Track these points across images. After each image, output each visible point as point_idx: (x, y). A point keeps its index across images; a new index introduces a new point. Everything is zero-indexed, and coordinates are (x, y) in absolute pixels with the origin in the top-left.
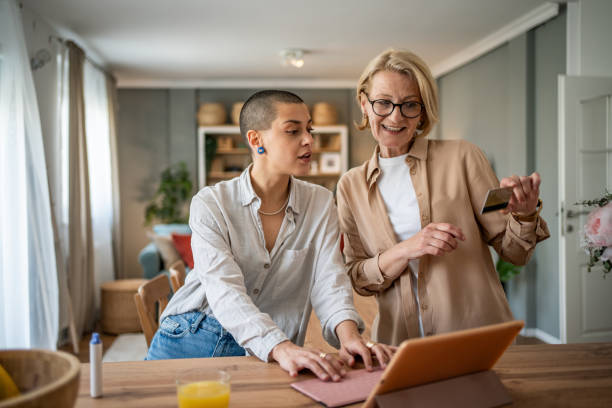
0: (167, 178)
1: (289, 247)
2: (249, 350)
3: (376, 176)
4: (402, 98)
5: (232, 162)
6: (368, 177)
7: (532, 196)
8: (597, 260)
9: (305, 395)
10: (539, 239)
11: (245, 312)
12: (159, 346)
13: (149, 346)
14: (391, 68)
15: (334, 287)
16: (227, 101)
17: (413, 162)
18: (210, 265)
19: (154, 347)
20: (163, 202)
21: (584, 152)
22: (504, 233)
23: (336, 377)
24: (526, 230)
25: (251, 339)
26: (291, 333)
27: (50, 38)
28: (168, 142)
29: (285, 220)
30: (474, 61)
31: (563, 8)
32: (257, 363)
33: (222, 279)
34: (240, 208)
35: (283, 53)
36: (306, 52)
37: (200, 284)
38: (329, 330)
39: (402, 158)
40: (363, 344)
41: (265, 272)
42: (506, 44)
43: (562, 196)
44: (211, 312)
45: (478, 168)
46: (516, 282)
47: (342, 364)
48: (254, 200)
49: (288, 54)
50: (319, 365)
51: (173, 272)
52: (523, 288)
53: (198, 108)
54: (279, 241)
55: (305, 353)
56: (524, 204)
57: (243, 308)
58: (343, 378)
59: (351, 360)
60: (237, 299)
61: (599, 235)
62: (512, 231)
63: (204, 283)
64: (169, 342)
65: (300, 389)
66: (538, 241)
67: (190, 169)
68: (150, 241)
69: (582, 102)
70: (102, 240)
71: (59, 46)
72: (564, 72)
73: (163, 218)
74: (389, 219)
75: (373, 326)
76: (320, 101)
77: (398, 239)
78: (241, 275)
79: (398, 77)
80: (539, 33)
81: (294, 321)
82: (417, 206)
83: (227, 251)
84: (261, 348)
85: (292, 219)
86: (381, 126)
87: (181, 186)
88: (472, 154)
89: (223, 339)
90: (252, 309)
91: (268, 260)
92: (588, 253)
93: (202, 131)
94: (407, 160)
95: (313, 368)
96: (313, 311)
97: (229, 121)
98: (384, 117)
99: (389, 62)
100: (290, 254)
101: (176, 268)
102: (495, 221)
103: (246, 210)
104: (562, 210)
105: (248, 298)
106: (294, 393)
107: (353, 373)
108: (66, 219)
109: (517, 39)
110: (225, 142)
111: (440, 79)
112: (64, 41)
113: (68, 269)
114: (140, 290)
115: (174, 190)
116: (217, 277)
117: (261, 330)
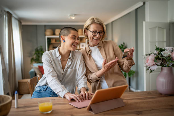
0: (37, 50)
2: (59, 95)
3: (90, 52)
5: (55, 46)
6: (88, 52)
8: (148, 69)
9: (73, 106)
11: (57, 84)
12: (35, 94)
14: (96, 23)
16: (53, 29)
18: (48, 72)
20: (36, 57)
21: (150, 42)
23: (80, 101)
24: (130, 63)
25: (59, 92)
27: (2, 11)
28: (37, 40)
30: (122, 17)
31: (144, 3)
32: (61, 98)
33: (51, 76)
35: (69, 15)
36: (75, 15)
37: (45, 78)
39: (96, 47)
42: (130, 13)
43: (144, 54)
45: (116, 48)
46: (133, 77)
48: (59, 56)
49: (70, 15)
50: (76, 98)
51: (38, 76)
52: (135, 79)
53: (45, 31)
54: (66, 67)
57: (57, 83)
58: (82, 101)
60: (55, 81)
61: (148, 63)
62: (126, 63)
64: (38, 93)
65: (71, 104)
66: (132, 65)
67: (43, 48)
68: (32, 68)
69: (150, 29)
70: (18, 68)
71: (5, 13)
72: (145, 20)
73: (36, 62)
76: (79, 28)
78: (56, 75)
80: (138, 10)
83: (53, 68)
86: (93, 38)
87: (41, 53)
88: (115, 45)
89: (53, 93)
90: (59, 84)
92: (146, 68)
93: (47, 37)
95: (75, 99)
97: (54, 34)
101: (39, 75)
103: (57, 58)
104: (145, 58)
106: (70, 105)
108: (7, 62)
109: (132, 11)
110: (53, 40)
111: (112, 23)
112: (6, 11)
113: (8, 76)
114: (29, 81)
115: (39, 54)
116: (50, 75)
117: (62, 90)
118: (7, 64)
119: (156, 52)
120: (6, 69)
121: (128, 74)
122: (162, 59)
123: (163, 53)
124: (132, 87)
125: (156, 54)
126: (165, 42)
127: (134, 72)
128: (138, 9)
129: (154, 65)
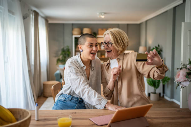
0: (63, 51)
8: (179, 85)
12: (59, 104)
16: (81, 27)
17: (119, 60)
20: (62, 58)
21: (189, 46)
27: (29, 10)
28: (64, 39)
30: (157, 16)
31: (184, 1)
35: (98, 14)
36: (105, 13)
42: (167, 11)
43: (182, 59)
46: (168, 85)
49: (99, 14)
51: (62, 81)
52: (170, 87)
53: (73, 30)
61: (179, 78)
65: (92, 120)
67: (70, 48)
68: (58, 70)
69: (189, 30)
70: (44, 69)
71: (31, 12)
73: (62, 63)
87: (67, 53)
93: (74, 36)
94: (117, 59)
104: (182, 64)
106: (90, 121)
108: (33, 63)
109: (170, 10)
111: (146, 21)
113: (33, 78)
114: (52, 87)
115: (65, 54)
118: (32, 65)
119: (189, 66)
120: (32, 71)
121: (162, 81)
124: (166, 96)
125: (188, 69)
127: (169, 79)
128: (177, 7)
129: (185, 81)
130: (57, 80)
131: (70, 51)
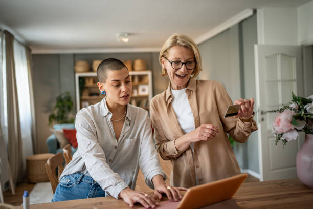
0: (60, 100)
1: (127, 137)
2: (108, 192)
3: (171, 99)
4: (186, 59)
5: (93, 91)
6: (167, 99)
7: (250, 109)
8: (279, 139)
10: (253, 131)
11: (106, 172)
12: (59, 192)
13: (54, 193)
14: (180, 45)
15: (151, 156)
16: (89, 60)
17: (189, 92)
18: (87, 148)
19: (57, 193)
20: (58, 112)
22: (235, 127)
23: (153, 207)
24: (247, 126)
25: (109, 187)
26: (129, 182)
29: (124, 124)
31: (255, 11)
33: (94, 155)
34: (101, 118)
35: (117, 35)
36: (129, 34)
37: (81, 158)
38: (149, 180)
39: (184, 90)
40: (166, 187)
41: (115, 150)
42: (228, 29)
43: (258, 104)
44: (88, 172)
45: (222, 96)
47: (156, 199)
48: (109, 113)
49: (120, 36)
50: (145, 201)
51: (65, 151)
52: (241, 150)
53: (75, 64)
54: (122, 135)
55: (137, 194)
56: (246, 113)
57: (105, 170)
58: (157, 206)
59: (160, 196)
60: (102, 166)
61: (280, 127)
62: (239, 126)
63: (84, 157)
64: (65, 190)
66: (252, 131)
67: (72, 95)
68: (52, 133)
69: (266, 57)
70: (26, 134)
72: (256, 43)
73: (58, 121)
74: (178, 122)
75: (171, 176)
76: (137, 59)
77: (183, 132)
78: (103, 153)
79: (184, 49)
81: (130, 176)
82: (192, 115)
83: (96, 141)
84: (114, 191)
85: (128, 123)
86: (175, 74)
87: (67, 104)
88: (219, 88)
89: (93, 187)
90: (110, 171)
91: (116, 144)
92: (275, 136)
93: (77, 75)
94: (186, 91)
95: (142, 202)
96: (140, 170)
97: (91, 70)
98: (177, 70)
99: (178, 42)
100: (128, 141)
101: (66, 149)
102: (231, 122)
103: (105, 118)
104: (259, 110)
105: (108, 165)
107: (162, 203)
108: (6, 124)
109: (233, 27)
110: (89, 81)
112: (3, 30)
114: (48, 162)
115: (63, 106)
116: (91, 154)
117: (114, 182)
118: (4, 127)
119: (293, 105)
120: (4, 137)
122: (305, 119)
123: (309, 107)
125: (294, 109)
126: (294, 80)
128: (244, 23)
129: (291, 130)
130: (52, 152)
131: (73, 99)
